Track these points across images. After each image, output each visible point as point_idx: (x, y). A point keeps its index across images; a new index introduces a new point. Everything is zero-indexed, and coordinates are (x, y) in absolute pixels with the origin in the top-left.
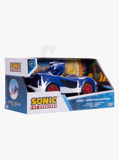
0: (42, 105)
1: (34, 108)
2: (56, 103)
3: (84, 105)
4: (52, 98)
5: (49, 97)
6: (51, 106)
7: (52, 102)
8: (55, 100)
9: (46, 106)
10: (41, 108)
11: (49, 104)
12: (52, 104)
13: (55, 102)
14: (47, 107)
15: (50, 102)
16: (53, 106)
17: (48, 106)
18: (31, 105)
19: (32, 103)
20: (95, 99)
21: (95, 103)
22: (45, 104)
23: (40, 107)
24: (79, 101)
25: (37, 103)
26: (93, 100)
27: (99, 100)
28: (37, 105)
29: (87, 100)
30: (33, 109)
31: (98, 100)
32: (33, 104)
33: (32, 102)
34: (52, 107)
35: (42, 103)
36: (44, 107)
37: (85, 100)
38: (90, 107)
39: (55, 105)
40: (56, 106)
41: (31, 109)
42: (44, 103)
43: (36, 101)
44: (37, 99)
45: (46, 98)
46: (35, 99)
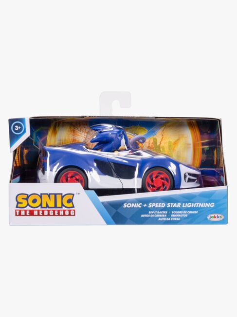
0: (39, 208)
1: (23, 213)
2: (73, 207)
3: (142, 216)
4: (62, 197)
5: (56, 195)
6: (61, 213)
7: (63, 205)
8: (70, 201)
9: (49, 211)
10: (38, 215)
11: (56, 206)
12: (64, 208)
13: (70, 205)
14: (51, 213)
15: (59, 205)
16: (67, 213)
17: (54, 211)
18: (17, 207)
19: (18, 203)
20: (172, 204)
21: (173, 212)
22: (47, 206)
23: (36, 213)
24: (129, 205)
25: (28, 205)
26: (166, 205)
27: (183, 206)
28: (28, 208)
29: (151, 205)
30: (20, 214)
31: (181, 206)
32: (20, 205)
33: (19, 201)
34: (64, 215)
35: (41, 205)
36: (46, 213)
37: (145, 205)
38: (159, 219)
39: (70, 211)
40: (72, 213)
41: (16, 215)
42: (44, 205)
43: (27, 199)
44: (28, 196)
45: (49, 195)
46: (25, 197)
